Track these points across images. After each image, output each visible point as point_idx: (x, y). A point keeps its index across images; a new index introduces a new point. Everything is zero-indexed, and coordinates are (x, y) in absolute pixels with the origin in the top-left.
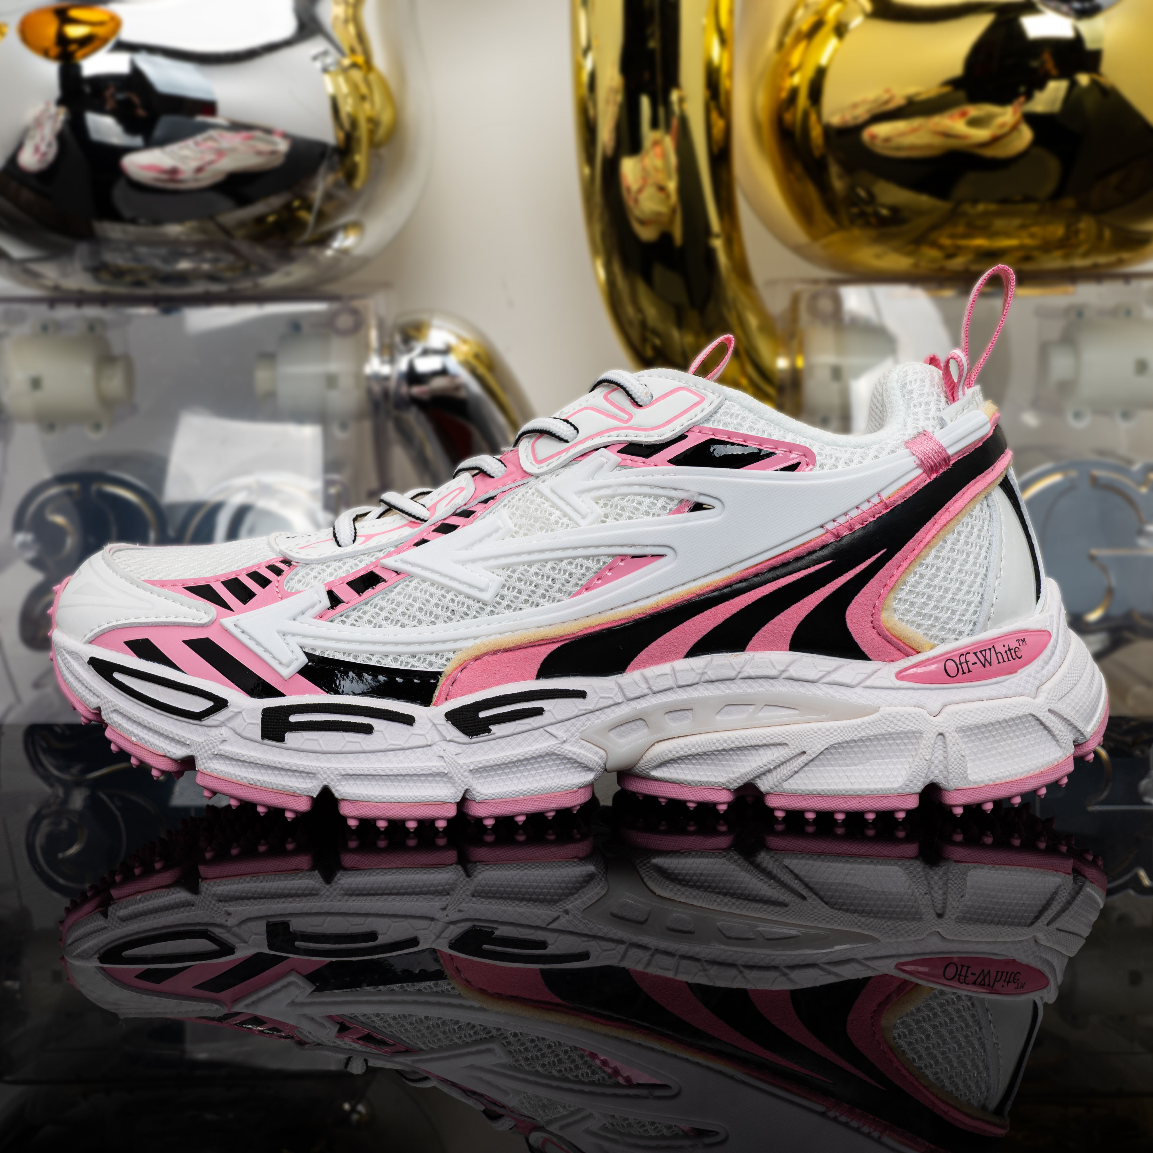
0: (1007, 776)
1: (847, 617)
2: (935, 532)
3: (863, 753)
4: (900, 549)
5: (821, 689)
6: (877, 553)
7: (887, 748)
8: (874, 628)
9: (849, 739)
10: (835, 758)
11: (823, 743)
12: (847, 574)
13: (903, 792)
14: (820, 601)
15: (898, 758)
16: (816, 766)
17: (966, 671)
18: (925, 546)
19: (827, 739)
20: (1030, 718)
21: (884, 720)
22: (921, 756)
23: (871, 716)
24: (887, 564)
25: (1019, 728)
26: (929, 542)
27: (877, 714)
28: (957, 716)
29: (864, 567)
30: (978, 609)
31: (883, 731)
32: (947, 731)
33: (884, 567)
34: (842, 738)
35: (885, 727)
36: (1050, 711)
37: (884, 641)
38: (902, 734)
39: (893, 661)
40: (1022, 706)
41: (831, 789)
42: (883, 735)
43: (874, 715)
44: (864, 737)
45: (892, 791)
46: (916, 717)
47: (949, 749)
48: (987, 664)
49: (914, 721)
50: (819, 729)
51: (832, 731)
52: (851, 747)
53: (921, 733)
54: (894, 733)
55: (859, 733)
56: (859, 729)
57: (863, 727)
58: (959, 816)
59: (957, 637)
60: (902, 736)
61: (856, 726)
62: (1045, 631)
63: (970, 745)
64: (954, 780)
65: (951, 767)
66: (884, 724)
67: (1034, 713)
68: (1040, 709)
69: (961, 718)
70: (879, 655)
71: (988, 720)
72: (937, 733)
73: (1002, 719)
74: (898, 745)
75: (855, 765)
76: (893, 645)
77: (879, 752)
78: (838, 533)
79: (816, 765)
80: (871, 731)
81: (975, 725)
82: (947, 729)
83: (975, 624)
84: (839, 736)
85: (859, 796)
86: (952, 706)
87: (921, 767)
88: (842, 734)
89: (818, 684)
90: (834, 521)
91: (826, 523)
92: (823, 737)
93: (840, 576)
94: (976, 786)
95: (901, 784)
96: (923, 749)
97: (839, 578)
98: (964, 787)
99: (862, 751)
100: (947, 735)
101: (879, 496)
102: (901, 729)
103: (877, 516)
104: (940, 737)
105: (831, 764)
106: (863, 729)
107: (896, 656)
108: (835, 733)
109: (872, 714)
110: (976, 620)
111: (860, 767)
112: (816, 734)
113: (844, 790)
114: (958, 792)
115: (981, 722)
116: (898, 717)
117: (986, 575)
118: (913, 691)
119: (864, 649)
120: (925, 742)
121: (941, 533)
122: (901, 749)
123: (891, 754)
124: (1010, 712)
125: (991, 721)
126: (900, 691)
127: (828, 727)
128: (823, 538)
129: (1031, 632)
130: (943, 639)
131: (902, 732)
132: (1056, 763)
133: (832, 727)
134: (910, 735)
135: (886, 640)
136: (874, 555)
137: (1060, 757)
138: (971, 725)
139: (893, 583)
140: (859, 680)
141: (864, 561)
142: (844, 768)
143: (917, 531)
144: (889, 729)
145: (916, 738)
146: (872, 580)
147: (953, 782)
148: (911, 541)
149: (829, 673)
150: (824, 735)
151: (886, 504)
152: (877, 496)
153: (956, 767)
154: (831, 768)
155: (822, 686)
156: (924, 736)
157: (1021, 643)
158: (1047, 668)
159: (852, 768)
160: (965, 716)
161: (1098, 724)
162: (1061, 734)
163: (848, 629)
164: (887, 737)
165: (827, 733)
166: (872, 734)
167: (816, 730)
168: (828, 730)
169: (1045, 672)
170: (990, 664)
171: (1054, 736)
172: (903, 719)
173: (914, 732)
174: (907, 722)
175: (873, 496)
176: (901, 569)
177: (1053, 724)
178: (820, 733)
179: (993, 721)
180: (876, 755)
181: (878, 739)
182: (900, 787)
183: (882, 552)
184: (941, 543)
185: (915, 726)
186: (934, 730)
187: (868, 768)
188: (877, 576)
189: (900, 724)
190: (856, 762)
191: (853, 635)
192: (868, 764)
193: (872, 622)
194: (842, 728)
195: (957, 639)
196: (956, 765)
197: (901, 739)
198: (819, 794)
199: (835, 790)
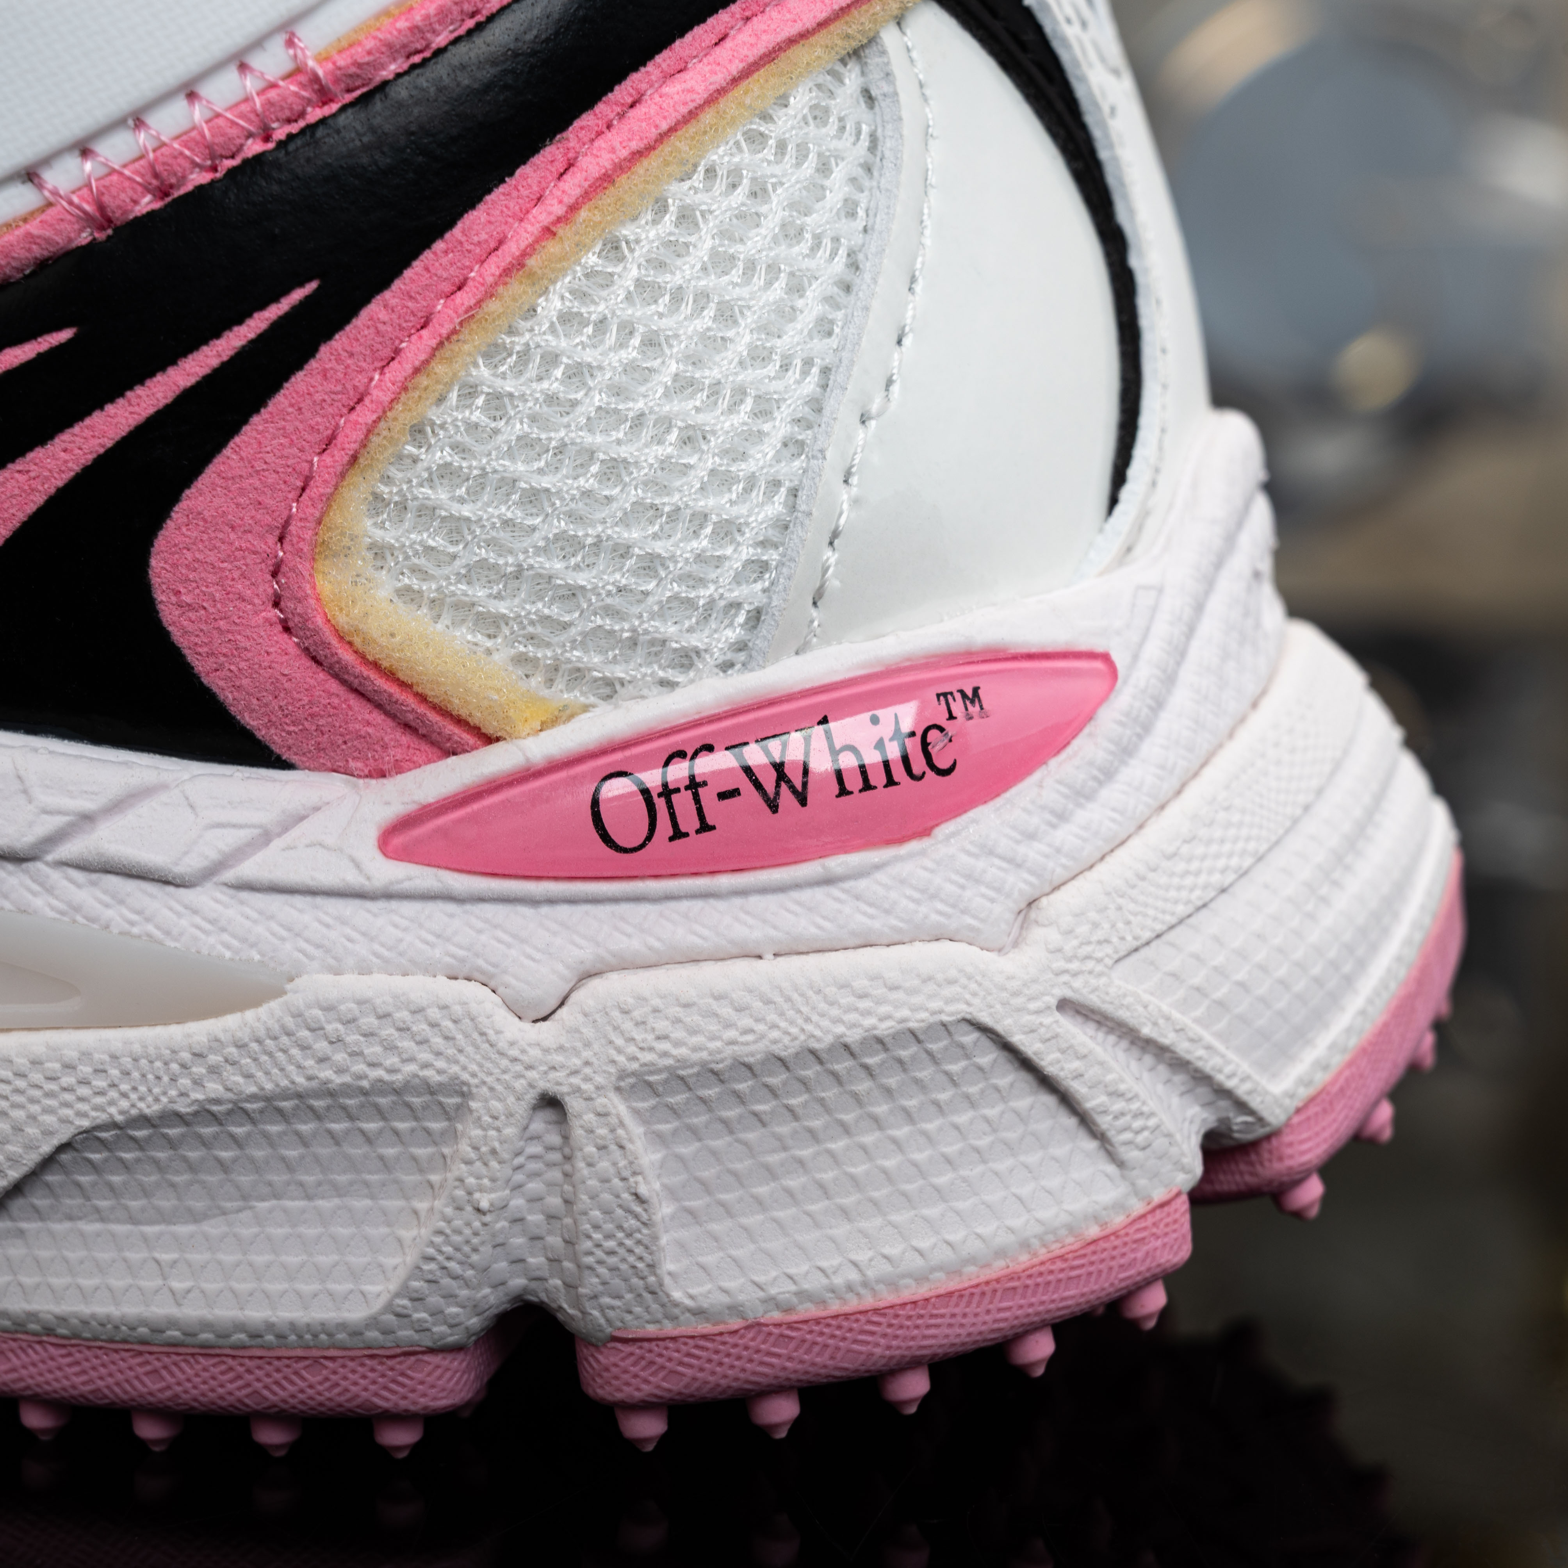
0: (850, 1288)
1: (155, 580)
2: (559, 210)
3: (224, 1167)
4: (384, 284)
5: (49, 890)
6: (276, 298)
7: (325, 1151)
8: (287, 629)
9: (156, 1107)
10: (111, 1187)
11: (49, 1120)
12: (139, 390)
13: (388, 1341)
14: (31, 508)
15: (372, 1197)
16: (39, 1214)
17: (688, 821)
18: (507, 272)
19: (67, 1105)
20: (970, 1038)
21: (304, 1033)
22: (460, 1193)
23: (250, 1015)
24: (324, 351)
25: (917, 1081)
26: (525, 254)
27: (275, 1005)
28: (628, 1026)
29: (215, 362)
30: (772, 556)
31: (300, 1080)
32: (577, 1090)
33: (313, 364)
34: (124, 1104)
35: (310, 1063)
36: (1064, 1005)
37: (334, 686)
38: (382, 1093)
39: (382, 775)
40: (931, 987)
41: (93, 1316)
42: (299, 1096)
43: (263, 1011)
44: (217, 1101)
45: (341, 1336)
46: (447, 1024)
47: (581, 1165)
48: (786, 798)
49: (437, 1041)
50: (36, 1063)
51: (86, 1070)
52: (172, 1144)
53: (463, 1095)
54: (347, 1090)
55: (198, 1083)
56: (199, 1070)
57: (214, 1059)
58: (650, 1448)
59: (670, 674)
60: (382, 1101)
61: (186, 1056)
62: (1091, 655)
63: (687, 1150)
64: (606, 1300)
65: (588, 1245)
66: (304, 1048)
67: (985, 1019)
68: (1018, 1001)
69: (638, 1035)
70: (319, 748)
71: (761, 1046)
72: (531, 1097)
73: (829, 1039)
74: (368, 1139)
75: (196, 1218)
76: (379, 706)
77: (289, 1166)
78: (101, 207)
79: (36, 1210)
80: (248, 1076)
81: (703, 1064)
82: (575, 1080)
83: (756, 617)
84: (113, 1094)
85: (207, 1350)
86: (614, 976)
87: (457, 1239)
88: (125, 1087)
89: (38, 866)
90: (85, 152)
91: (47, 160)
92: (50, 1095)
93: (111, 398)
94: (705, 1328)
95: (377, 1306)
96: (468, 1162)
97: (110, 408)
98: (651, 1329)
99: (220, 1161)
100: (573, 1104)
101: (290, 43)
102: (379, 1073)
103: (280, 133)
104: (548, 1114)
105: (97, 1210)
106: (214, 1070)
107: (399, 754)
108: (100, 1083)
109: (256, 1003)
110: (760, 600)
111: (213, 1228)
112: (21, 1084)
113: (144, 1322)
114: (627, 1349)
115: (729, 1051)
116: (369, 1021)
117: (816, 405)
118: (451, 907)
119: (249, 721)
120: (477, 1132)
121: (583, 214)
122: (381, 1158)
123: (342, 1179)
124: (867, 1013)
125: (777, 1049)
126: (394, 904)
127: (71, 1055)
128: (33, 228)
129: (1015, 658)
130: (609, 683)
131: (381, 1087)
132: (1094, 1231)
133: (86, 1055)
134: (416, 1101)
135: (344, 682)
136: (262, 306)
137: (1118, 1206)
138: (683, 1063)
139: (359, 435)
140: (214, 855)
141: (218, 335)
142: (149, 1229)
143: (472, 202)
144: (326, 1074)
145: (446, 1114)
146: (255, 419)
147: (602, 1309)
148: (439, 246)
149: (87, 819)
150: (52, 1086)
151: (315, 79)
152: (279, 40)
153: (611, 1244)
154: (97, 1226)
155: (55, 876)
156: (473, 1105)
157: (957, 707)
158: (1082, 816)
159: (184, 1229)
160: (662, 1026)
161: (1338, 1061)
162: (1118, 1106)
163: (166, 634)
164: (319, 1104)
165: (68, 1080)
166: (252, 1089)
167: (22, 1062)
168: (69, 1067)
169: (1065, 835)
170: (802, 799)
171: (1085, 1120)
172: (388, 1031)
173: (431, 1090)
174: (406, 1044)
175: (258, 43)
176: (398, 371)
177: (1076, 1064)
178: (36, 1077)
179: (787, 1048)
180: (278, 1178)
181: (280, 1111)
182: (373, 1322)
183: (298, 295)
184: (591, 259)
185: (440, 1064)
186: (519, 1085)
187: (246, 1232)
188: (280, 401)
189: (373, 1050)
190: (199, 1205)
191: (191, 658)
192: (244, 1216)
193: (276, 604)
194: (127, 1061)
195: (667, 684)
196: (609, 1236)
197: (381, 1113)
198: (49, 1331)
199: (109, 1318)
